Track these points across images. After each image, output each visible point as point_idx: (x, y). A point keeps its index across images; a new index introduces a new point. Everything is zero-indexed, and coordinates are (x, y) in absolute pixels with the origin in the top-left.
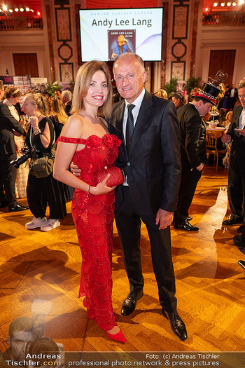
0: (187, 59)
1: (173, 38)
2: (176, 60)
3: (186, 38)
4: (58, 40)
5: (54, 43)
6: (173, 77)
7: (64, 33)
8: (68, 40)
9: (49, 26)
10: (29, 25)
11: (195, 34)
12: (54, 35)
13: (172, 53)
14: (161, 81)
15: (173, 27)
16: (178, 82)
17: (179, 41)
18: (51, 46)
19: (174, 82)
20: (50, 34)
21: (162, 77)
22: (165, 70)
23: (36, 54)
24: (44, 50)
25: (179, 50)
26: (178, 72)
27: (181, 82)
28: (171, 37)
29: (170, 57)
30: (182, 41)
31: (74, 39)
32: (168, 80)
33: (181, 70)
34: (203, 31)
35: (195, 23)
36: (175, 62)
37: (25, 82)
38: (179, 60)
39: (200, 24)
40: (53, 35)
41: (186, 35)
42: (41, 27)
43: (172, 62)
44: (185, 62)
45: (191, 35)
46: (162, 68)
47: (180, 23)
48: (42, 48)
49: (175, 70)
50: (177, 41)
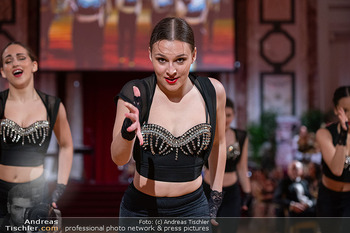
0: (299, 66)
1: (262, 21)
2: (270, 69)
3: (292, 21)
13: (262, 54)
16: (280, 120)
17: (277, 27)
19: (269, 121)
25: (278, 47)
26: (278, 97)
27: (286, 119)
28: (256, 19)
29: (256, 64)
30: (283, 27)
32: (254, 114)
33: (286, 92)
36: (269, 74)
38: (278, 69)
41: (293, 16)
43: (263, 75)
44: (293, 75)
49: (269, 91)
50: (269, 27)
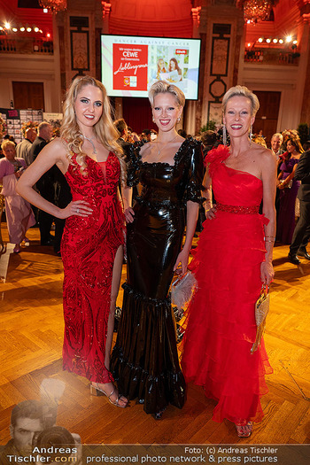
1: (211, 75)
2: (214, 100)
3: (226, 75)
4: (73, 69)
5: (66, 72)
6: (210, 119)
7: (80, 60)
8: (84, 69)
9: (62, 51)
10: (36, 48)
11: (236, 71)
12: (68, 62)
13: (210, 92)
14: (196, 123)
15: (212, 62)
16: (216, 125)
17: (219, 78)
18: (63, 76)
19: (211, 125)
20: (62, 60)
21: (197, 119)
22: (201, 111)
23: (42, 83)
24: (54, 80)
25: (218, 89)
26: (216, 114)
28: (209, 73)
29: (207, 98)
30: (222, 78)
31: (93, 68)
32: (204, 122)
33: (220, 112)
34: (245, 69)
35: (237, 59)
36: (212, 102)
37: (35, 118)
38: (217, 100)
39: (242, 60)
40: (66, 61)
41: (227, 72)
42: (51, 52)
43: (210, 102)
45: (232, 72)
46: (197, 108)
47: (220, 58)
48: (51, 77)
49: (212, 111)
50: (215, 78)
